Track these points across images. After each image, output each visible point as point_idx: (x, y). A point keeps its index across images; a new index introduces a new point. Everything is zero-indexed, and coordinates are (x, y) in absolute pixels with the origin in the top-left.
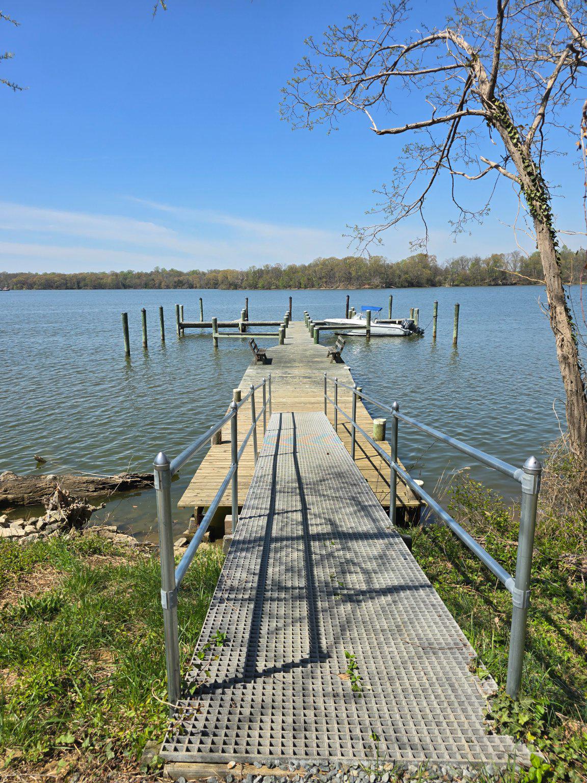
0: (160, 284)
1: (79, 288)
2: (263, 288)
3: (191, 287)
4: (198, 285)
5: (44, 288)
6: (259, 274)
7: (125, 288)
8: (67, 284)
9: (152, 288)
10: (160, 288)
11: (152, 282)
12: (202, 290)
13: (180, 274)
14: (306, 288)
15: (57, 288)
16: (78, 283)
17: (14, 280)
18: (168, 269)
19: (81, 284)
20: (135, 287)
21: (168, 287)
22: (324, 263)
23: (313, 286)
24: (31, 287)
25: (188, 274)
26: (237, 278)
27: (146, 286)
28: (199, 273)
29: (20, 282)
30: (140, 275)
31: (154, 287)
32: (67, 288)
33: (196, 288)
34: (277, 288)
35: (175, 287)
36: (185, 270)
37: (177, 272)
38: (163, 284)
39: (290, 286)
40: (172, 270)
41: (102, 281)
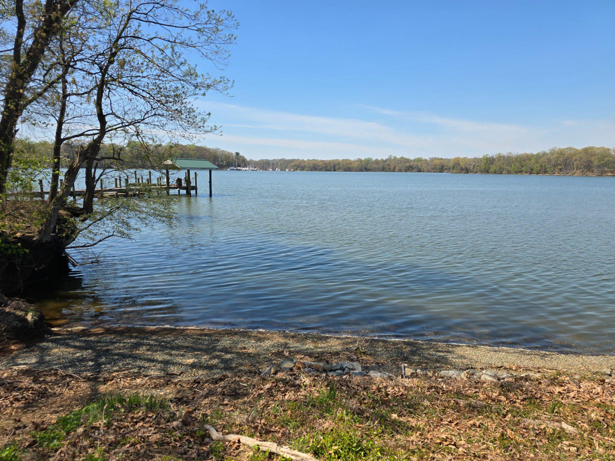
0: (395, 168)
1: (335, 170)
2: (495, 172)
3: (420, 171)
4: (425, 169)
5: (311, 170)
6: (490, 161)
7: (367, 171)
8: (327, 167)
9: (387, 171)
10: (394, 171)
11: (388, 166)
12: (429, 173)
13: (408, 161)
14: (538, 173)
15: (321, 170)
16: (334, 167)
17: (293, 164)
18: (399, 157)
19: (336, 168)
20: (374, 170)
21: (400, 171)
22: (561, 153)
23: (546, 172)
24: (303, 169)
25: (414, 160)
26: (470, 165)
27: (383, 169)
28: (423, 160)
29: (295, 165)
30: (377, 162)
31: (389, 170)
32: (327, 171)
33: (423, 171)
34: (509, 172)
35: (406, 171)
36: (412, 158)
37: (406, 159)
38: (396, 168)
39: (521, 172)
40: (402, 158)
41: (350, 166)
